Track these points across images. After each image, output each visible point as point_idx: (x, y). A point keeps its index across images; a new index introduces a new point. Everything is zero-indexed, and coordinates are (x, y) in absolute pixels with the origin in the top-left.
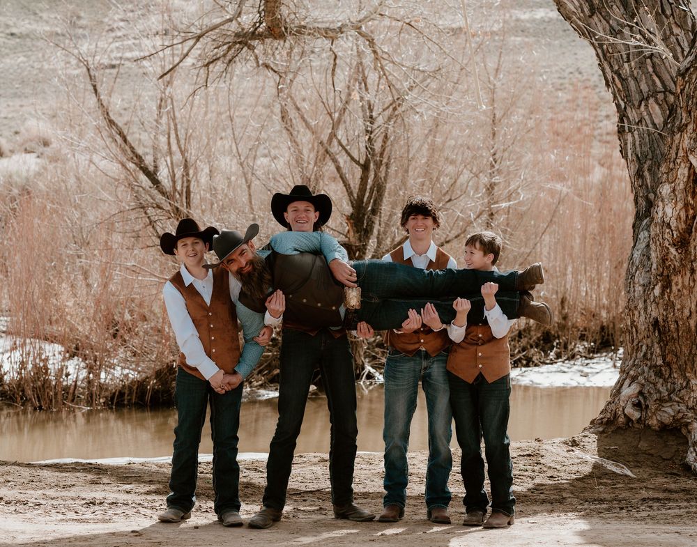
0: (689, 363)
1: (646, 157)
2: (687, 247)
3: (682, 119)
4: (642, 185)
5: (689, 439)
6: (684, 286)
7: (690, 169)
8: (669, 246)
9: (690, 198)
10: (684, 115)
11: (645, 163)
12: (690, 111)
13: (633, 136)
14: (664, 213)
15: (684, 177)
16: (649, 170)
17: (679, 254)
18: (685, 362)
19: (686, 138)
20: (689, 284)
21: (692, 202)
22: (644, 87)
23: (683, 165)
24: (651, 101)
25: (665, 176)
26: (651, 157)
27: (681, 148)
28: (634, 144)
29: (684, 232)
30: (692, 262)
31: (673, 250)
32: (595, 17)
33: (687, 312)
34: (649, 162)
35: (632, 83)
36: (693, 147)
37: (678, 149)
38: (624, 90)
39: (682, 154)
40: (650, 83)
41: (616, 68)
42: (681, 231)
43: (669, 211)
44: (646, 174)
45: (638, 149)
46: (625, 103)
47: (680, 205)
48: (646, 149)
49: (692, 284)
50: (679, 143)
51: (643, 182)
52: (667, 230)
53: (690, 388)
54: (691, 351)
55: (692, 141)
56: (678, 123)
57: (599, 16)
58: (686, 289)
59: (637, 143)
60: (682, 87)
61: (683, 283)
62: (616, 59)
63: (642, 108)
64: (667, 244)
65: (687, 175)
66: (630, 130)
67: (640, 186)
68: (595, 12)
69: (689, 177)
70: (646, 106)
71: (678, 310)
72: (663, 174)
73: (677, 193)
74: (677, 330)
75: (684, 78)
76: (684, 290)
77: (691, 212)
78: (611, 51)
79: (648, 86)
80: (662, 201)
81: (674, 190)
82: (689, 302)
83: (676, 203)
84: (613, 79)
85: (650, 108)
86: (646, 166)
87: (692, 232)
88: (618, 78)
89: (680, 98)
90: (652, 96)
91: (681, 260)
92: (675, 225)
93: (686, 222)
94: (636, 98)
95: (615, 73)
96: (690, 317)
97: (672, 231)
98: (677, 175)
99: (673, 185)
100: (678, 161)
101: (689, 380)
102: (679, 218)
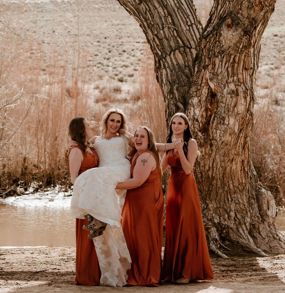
0: (208, 195)
1: (174, 82)
2: (208, 132)
3: (205, 62)
4: (173, 98)
5: (209, 237)
6: (206, 153)
7: (208, 89)
8: (198, 132)
9: (209, 105)
10: (207, 60)
11: (174, 85)
12: (210, 58)
13: (166, 70)
14: (194, 113)
15: (206, 94)
16: (177, 89)
17: (203, 136)
18: (206, 194)
19: (208, 73)
20: (209, 152)
21: (210, 107)
22: (172, 44)
23: (205, 87)
24: (177, 51)
25: (195, 93)
26: (177, 82)
27: (204, 78)
28: (167, 75)
29: (205, 124)
30: (211, 140)
31: (200, 134)
32: (142, 5)
33: (207, 168)
34: (176, 85)
35: (165, 42)
36: (212, 78)
37: (202, 79)
38: (161, 45)
39: (205, 82)
40: (176, 42)
41: (156, 33)
42: (204, 123)
43: (197, 112)
44: (175, 91)
45: (170, 78)
46: (161, 52)
47: (203, 109)
48: (174, 78)
49: (210, 152)
50: (203, 75)
51: (173, 96)
52: (197, 123)
53: (209, 209)
54: (209, 188)
55: (211, 75)
56: (203, 64)
57: (145, 4)
58: (207, 155)
59: (169, 75)
60: (205, 45)
61: (205, 151)
62: (156, 28)
63: (172, 55)
64: (196, 130)
65: (207, 93)
66: (165, 67)
67: (171, 98)
68: (142, 2)
69: (208, 94)
70: (174, 54)
71: (202, 166)
72: (193, 92)
73: (201, 102)
74: (202, 177)
75: (206, 40)
76: (206, 156)
77: (209, 113)
78: (152, 23)
79: (175, 43)
80: (193, 106)
81: (200, 101)
82: (209, 162)
83: (201, 108)
84: (154, 39)
85: (176, 55)
86: (175, 87)
87: (209, 124)
88: (157, 39)
89: (204, 51)
90: (177, 49)
91: (204, 139)
92: (200, 120)
93: (206, 118)
94: (168, 50)
95: (155, 36)
96: (208, 170)
97: (199, 123)
98: (202, 93)
99: (199, 98)
100: (203, 85)
101: (208, 205)
102: (202, 116)
